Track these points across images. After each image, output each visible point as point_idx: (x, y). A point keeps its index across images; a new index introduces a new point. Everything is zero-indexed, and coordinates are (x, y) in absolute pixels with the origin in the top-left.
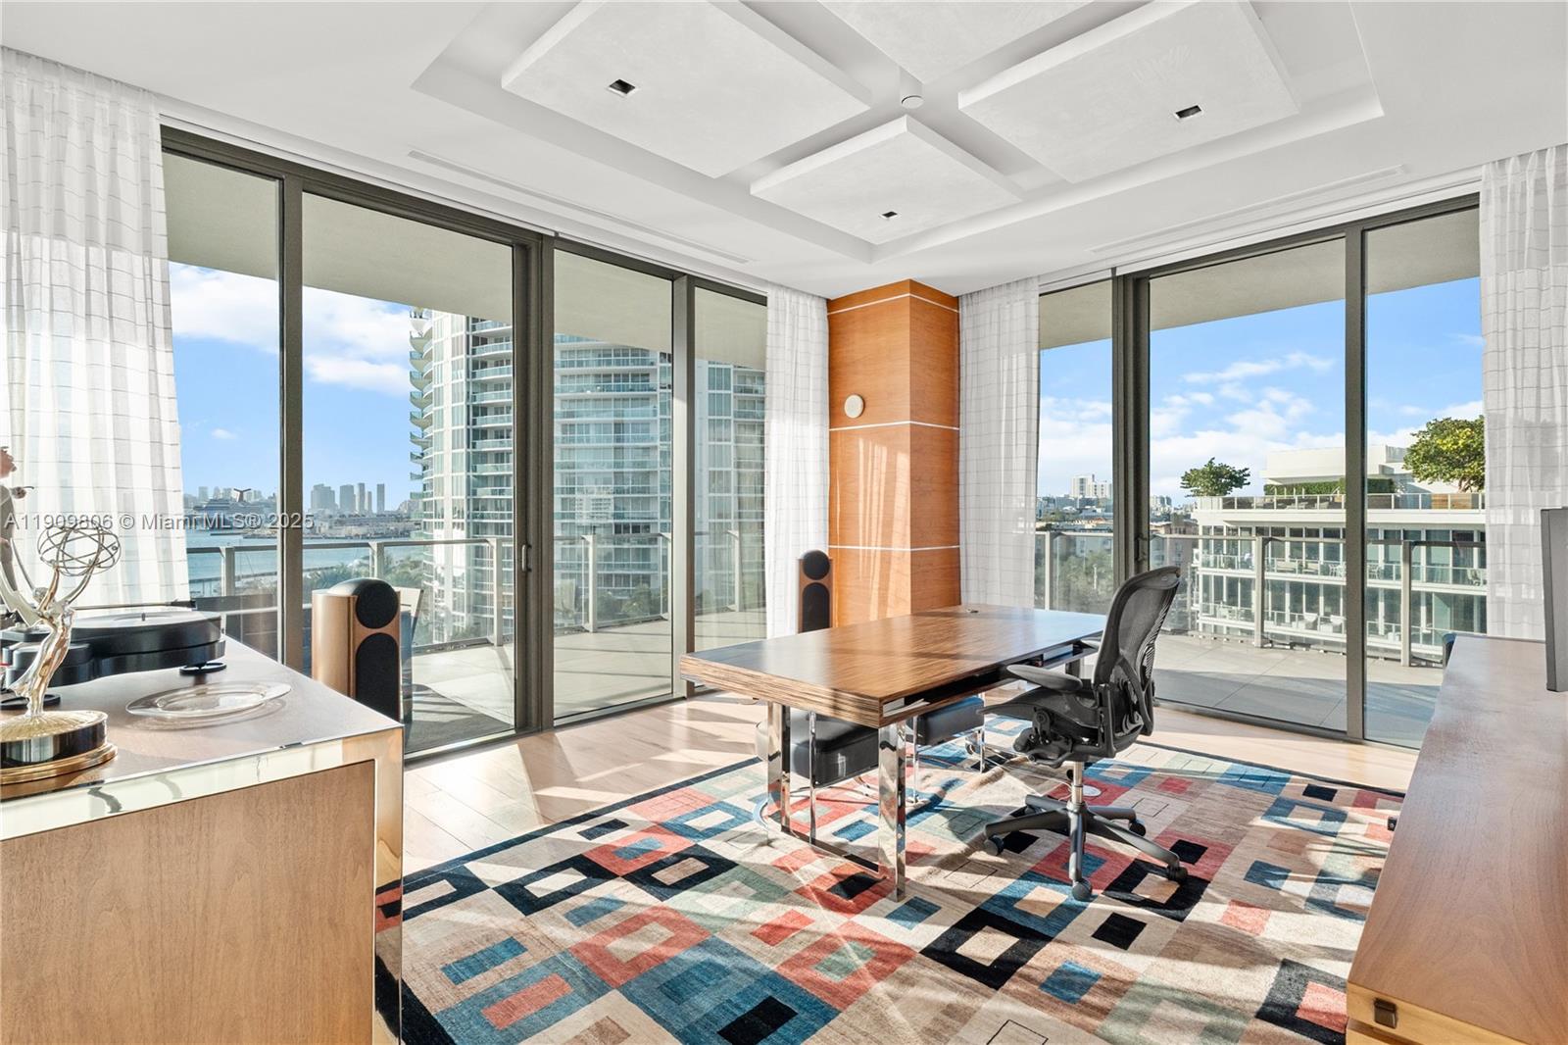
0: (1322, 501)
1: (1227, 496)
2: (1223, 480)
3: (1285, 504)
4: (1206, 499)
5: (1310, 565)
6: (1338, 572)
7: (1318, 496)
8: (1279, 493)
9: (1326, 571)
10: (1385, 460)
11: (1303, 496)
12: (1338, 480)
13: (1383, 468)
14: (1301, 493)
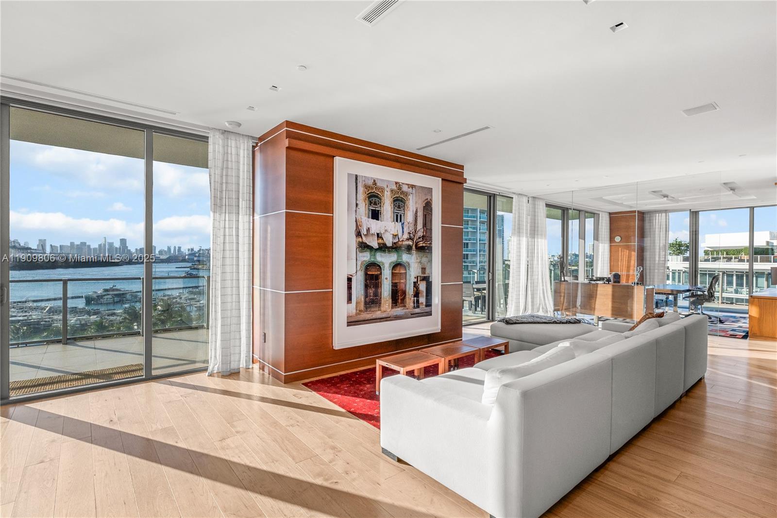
0: (735, 258)
1: (684, 256)
2: (683, 248)
3: (715, 259)
4: (675, 257)
5: (728, 289)
6: (743, 292)
7: (733, 257)
8: (712, 254)
9: (736, 292)
10: (769, 238)
11: (725, 256)
12: (743, 248)
13: (768, 243)
14: (723, 254)
